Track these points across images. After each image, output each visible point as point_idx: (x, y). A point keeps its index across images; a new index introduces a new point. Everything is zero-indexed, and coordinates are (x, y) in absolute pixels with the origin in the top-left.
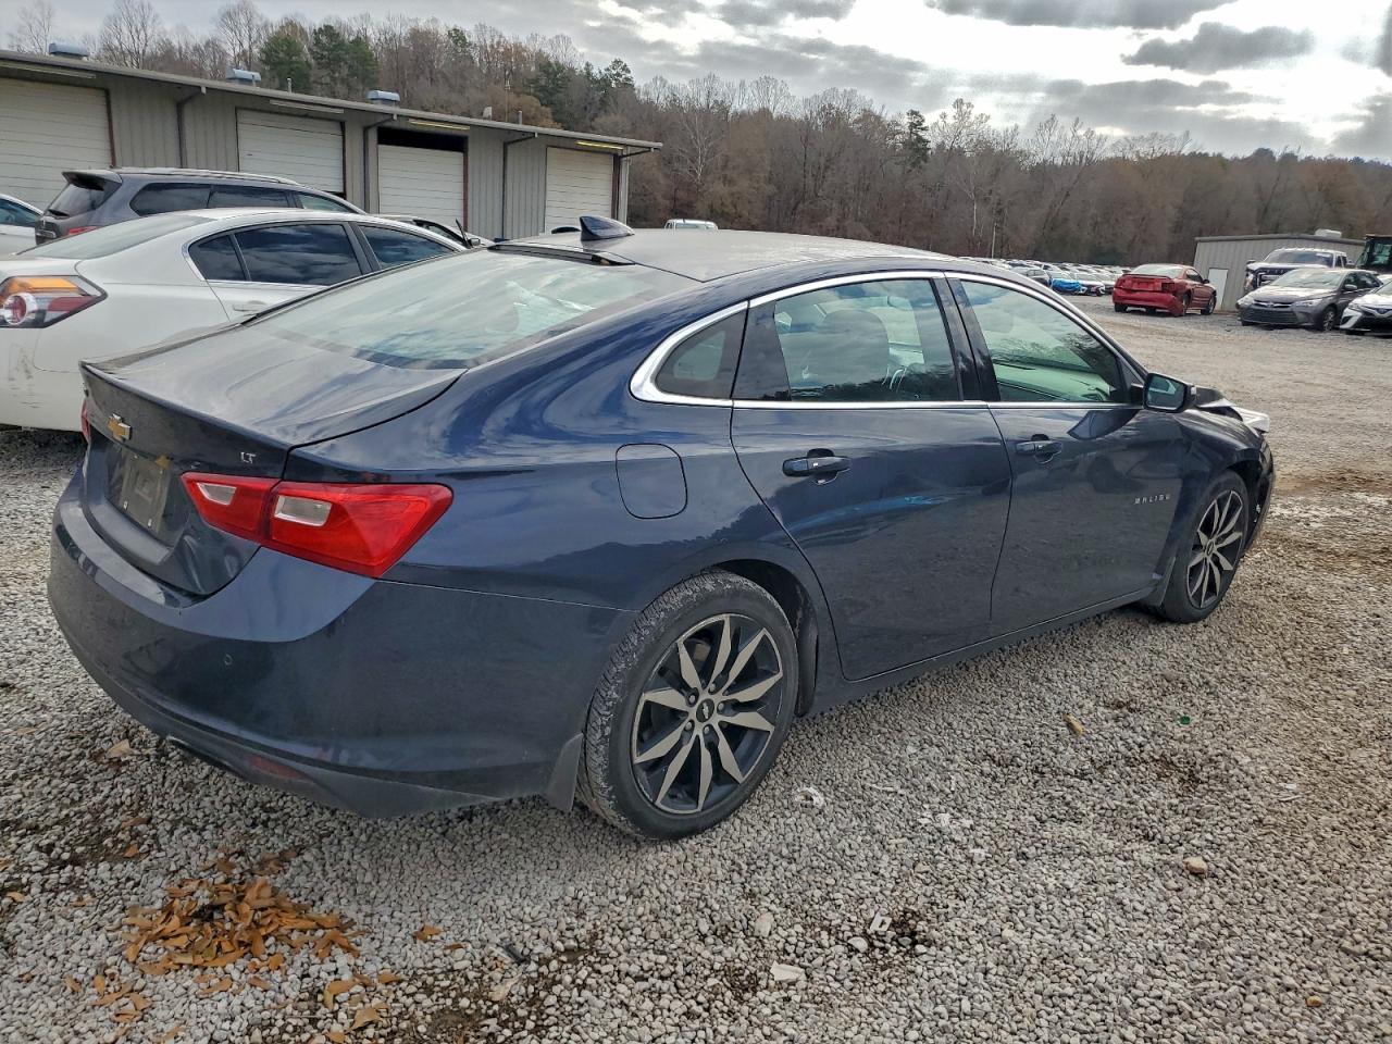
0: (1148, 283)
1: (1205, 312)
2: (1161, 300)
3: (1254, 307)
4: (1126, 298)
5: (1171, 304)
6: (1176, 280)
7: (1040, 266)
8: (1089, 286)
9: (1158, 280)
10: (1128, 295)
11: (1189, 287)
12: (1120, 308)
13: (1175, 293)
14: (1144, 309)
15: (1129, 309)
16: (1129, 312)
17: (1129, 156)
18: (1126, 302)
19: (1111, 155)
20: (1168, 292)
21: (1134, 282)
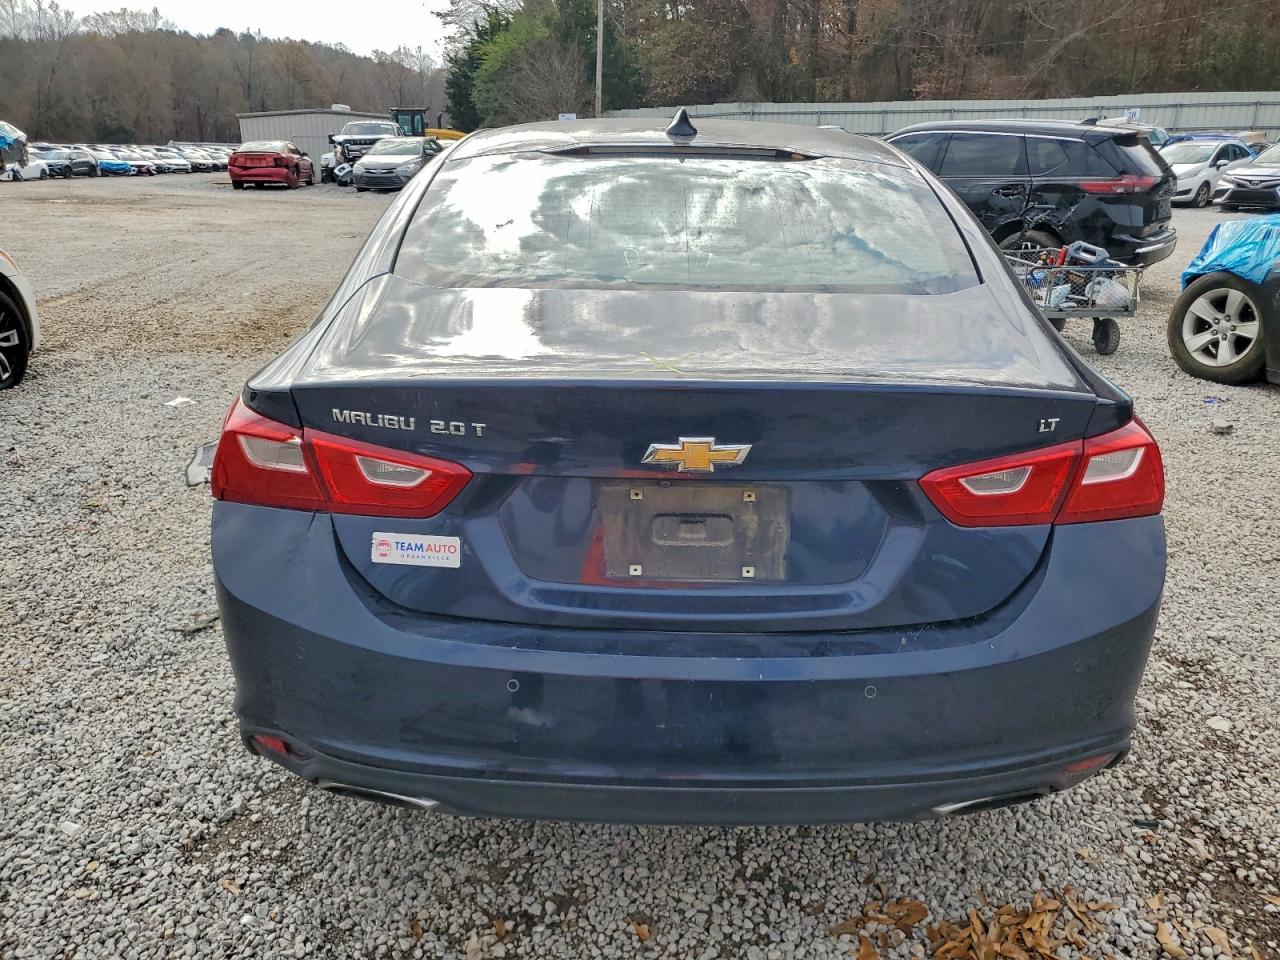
0: (260, 160)
1: (309, 183)
2: (278, 175)
3: (364, 174)
4: (244, 176)
5: (287, 178)
6: (283, 155)
7: (69, 148)
8: (139, 167)
9: (269, 156)
10: (245, 172)
11: (296, 161)
12: (238, 184)
13: (287, 167)
14: (253, 185)
15: (245, 185)
16: (247, 188)
17: (103, 32)
18: (244, 179)
19: (83, 29)
20: (281, 166)
21: (246, 159)
